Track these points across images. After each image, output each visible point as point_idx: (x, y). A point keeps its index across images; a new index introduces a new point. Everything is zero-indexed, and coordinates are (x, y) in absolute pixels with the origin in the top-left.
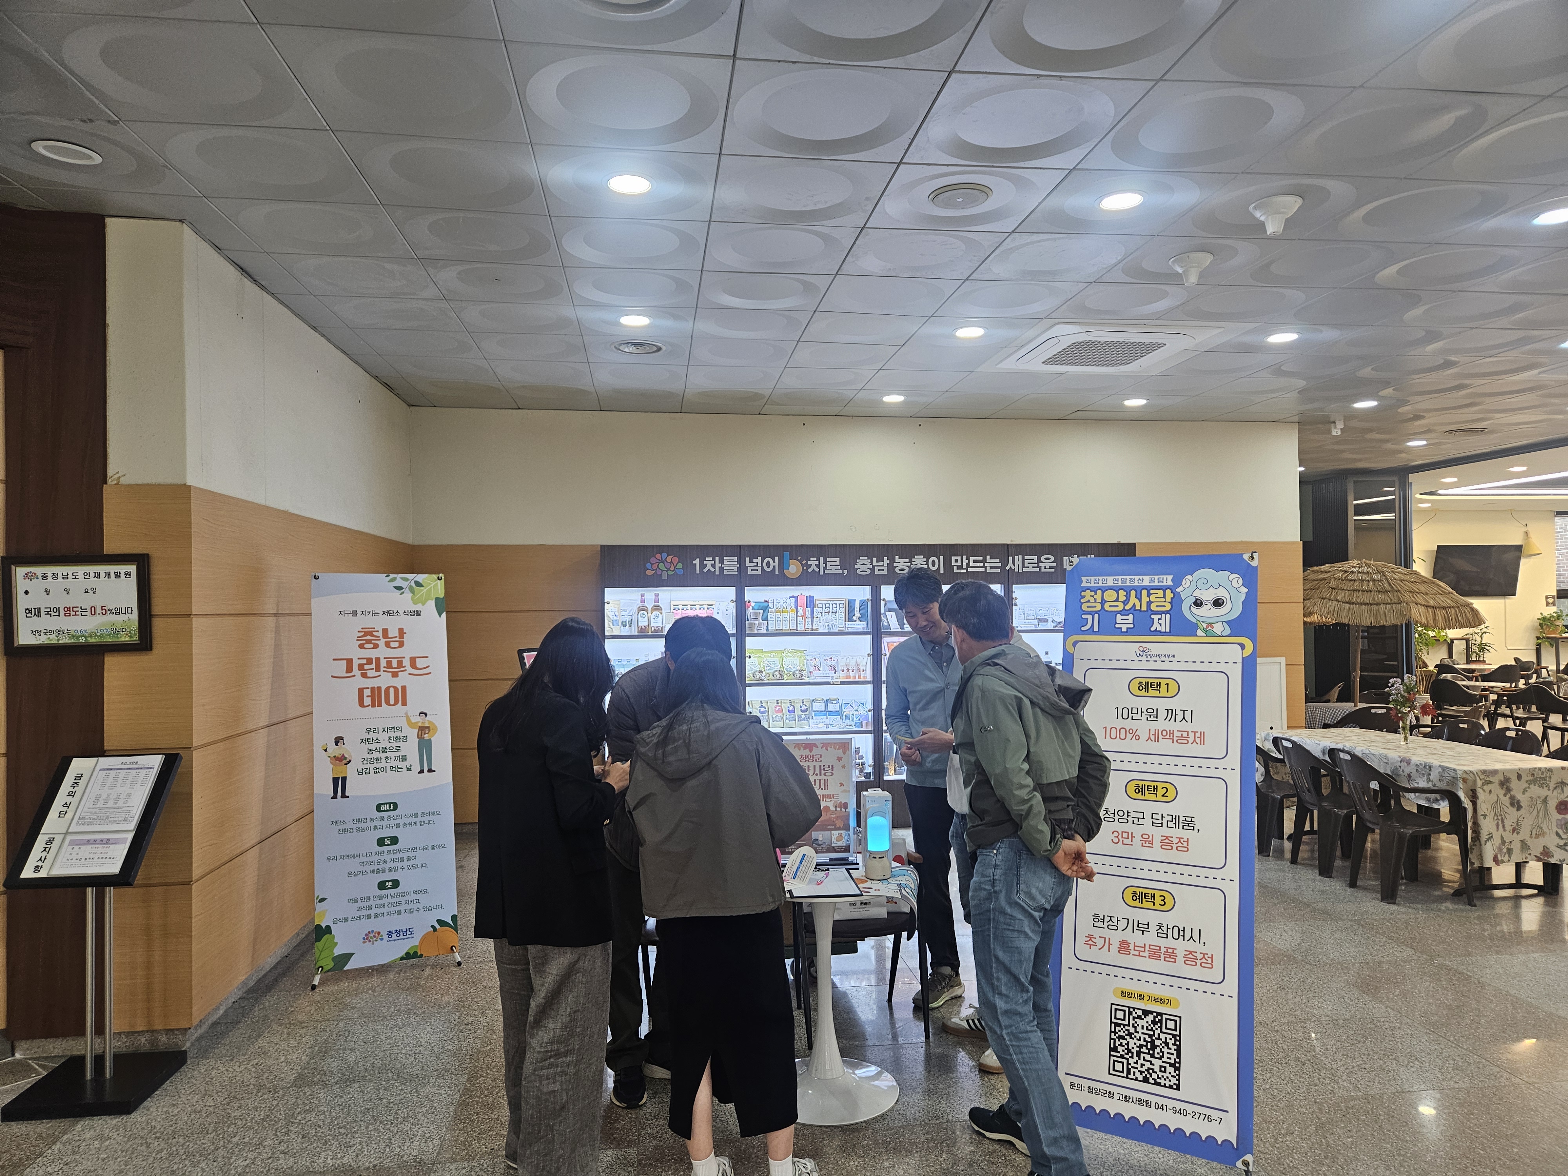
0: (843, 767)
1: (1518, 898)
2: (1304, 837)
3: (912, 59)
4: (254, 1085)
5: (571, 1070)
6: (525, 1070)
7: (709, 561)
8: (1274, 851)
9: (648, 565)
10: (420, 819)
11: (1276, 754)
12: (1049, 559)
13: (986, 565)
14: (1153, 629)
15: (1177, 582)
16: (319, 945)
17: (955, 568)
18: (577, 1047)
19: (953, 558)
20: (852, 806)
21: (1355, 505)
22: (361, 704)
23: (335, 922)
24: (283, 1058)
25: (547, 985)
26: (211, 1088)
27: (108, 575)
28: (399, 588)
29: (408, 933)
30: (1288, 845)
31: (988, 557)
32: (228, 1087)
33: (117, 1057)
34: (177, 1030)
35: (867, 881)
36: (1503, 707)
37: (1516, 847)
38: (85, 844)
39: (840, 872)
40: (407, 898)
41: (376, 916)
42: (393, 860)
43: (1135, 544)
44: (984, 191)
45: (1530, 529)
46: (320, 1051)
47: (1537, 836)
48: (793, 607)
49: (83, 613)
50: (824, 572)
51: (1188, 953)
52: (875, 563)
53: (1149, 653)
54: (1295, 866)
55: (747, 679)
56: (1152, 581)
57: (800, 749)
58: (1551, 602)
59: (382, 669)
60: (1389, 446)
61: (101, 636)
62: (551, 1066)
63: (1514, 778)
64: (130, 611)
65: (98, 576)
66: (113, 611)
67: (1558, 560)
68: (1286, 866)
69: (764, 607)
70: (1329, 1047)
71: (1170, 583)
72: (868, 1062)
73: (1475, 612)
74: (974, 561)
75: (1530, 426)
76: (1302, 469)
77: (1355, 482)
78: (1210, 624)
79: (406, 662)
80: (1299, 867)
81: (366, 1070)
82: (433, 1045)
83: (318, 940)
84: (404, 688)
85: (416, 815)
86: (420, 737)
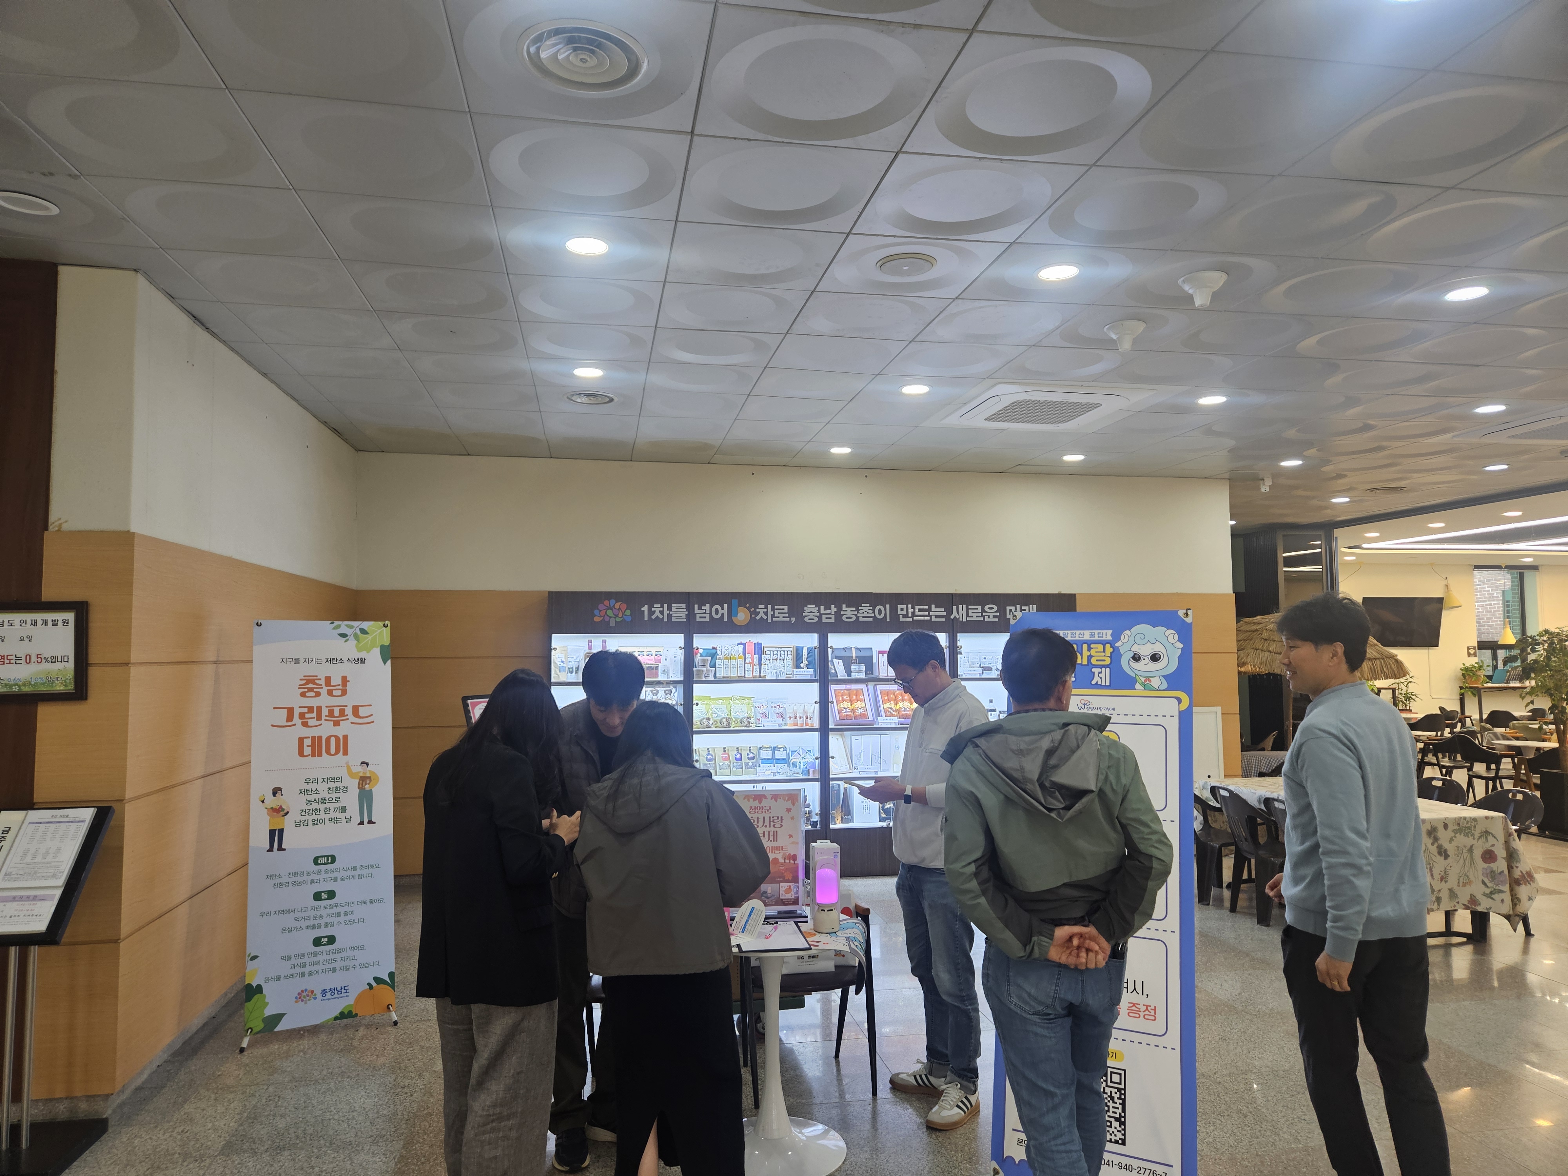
0: (792, 818)
1: (1448, 947)
2: (1242, 886)
3: (862, 140)
4: (179, 1154)
5: (514, 1134)
6: (465, 1135)
7: (657, 608)
8: (1214, 900)
9: (596, 612)
10: (358, 872)
11: (1213, 803)
12: (993, 608)
13: (931, 613)
14: (1093, 682)
15: (1117, 637)
16: (249, 1005)
17: (901, 616)
18: (520, 1110)
19: (899, 607)
20: (801, 857)
21: (1285, 558)
22: (301, 754)
23: (267, 980)
24: (210, 1125)
25: (490, 1046)
26: (134, 1158)
27: (45, 623)
28: (343, 635)
29: (343, 991)
30: (1227, 894)
31: (933, 606)
32: (152, 1156)
33: (34, 1126)
34: (99, 1096)
35: (815, 935)
36: (1430, 755)
37: (1445, 895)
38: (10, 901)
39: (788, 926)
40: (343, 954)
41: (310, 974)
42: (330, 915)
43: (1075, 595)
44: (929, 260)
45: (1450, 582)
46: (248, 1117)
47: (1464, 885)
48: (741, 654)
49: (18, 662)
50: (772, 619)
51: (1132, 1005)
52: (822, 611)
53: (1090, 706)
54: (1234, 915)
55: (694, 727)
56: (1092, 635)
57: (749, 801)
58: (1472, 653)
59: (324, 717)
60: (1315, 502)
61: (35, 685)
62: (493, 1130)
63: (1441, 828)
64: (66, 659)
65: (35, 623)
66: (49, 659)
67: (1478, 612)
68: (1226, 915)
69: (713, 654)
70: (1270, 1098)
71: (1109, 638)
72: (816, 1120)
73: (1399, 664)
74: (920, 610)
75: (1447, 485)
76: (1233, 523)
77: (1284, 536)
78: (1148, 679)
79: (349, 711)
80: (1238, 915)
81: (297, 1137)
82: (367, 1109)
83: (248, 999)
84: (345, 737)
85: (355, 868)
86: (361, 788)
